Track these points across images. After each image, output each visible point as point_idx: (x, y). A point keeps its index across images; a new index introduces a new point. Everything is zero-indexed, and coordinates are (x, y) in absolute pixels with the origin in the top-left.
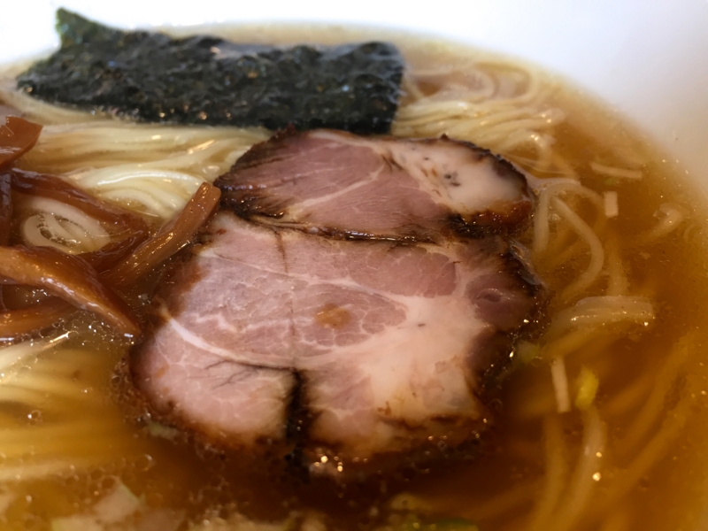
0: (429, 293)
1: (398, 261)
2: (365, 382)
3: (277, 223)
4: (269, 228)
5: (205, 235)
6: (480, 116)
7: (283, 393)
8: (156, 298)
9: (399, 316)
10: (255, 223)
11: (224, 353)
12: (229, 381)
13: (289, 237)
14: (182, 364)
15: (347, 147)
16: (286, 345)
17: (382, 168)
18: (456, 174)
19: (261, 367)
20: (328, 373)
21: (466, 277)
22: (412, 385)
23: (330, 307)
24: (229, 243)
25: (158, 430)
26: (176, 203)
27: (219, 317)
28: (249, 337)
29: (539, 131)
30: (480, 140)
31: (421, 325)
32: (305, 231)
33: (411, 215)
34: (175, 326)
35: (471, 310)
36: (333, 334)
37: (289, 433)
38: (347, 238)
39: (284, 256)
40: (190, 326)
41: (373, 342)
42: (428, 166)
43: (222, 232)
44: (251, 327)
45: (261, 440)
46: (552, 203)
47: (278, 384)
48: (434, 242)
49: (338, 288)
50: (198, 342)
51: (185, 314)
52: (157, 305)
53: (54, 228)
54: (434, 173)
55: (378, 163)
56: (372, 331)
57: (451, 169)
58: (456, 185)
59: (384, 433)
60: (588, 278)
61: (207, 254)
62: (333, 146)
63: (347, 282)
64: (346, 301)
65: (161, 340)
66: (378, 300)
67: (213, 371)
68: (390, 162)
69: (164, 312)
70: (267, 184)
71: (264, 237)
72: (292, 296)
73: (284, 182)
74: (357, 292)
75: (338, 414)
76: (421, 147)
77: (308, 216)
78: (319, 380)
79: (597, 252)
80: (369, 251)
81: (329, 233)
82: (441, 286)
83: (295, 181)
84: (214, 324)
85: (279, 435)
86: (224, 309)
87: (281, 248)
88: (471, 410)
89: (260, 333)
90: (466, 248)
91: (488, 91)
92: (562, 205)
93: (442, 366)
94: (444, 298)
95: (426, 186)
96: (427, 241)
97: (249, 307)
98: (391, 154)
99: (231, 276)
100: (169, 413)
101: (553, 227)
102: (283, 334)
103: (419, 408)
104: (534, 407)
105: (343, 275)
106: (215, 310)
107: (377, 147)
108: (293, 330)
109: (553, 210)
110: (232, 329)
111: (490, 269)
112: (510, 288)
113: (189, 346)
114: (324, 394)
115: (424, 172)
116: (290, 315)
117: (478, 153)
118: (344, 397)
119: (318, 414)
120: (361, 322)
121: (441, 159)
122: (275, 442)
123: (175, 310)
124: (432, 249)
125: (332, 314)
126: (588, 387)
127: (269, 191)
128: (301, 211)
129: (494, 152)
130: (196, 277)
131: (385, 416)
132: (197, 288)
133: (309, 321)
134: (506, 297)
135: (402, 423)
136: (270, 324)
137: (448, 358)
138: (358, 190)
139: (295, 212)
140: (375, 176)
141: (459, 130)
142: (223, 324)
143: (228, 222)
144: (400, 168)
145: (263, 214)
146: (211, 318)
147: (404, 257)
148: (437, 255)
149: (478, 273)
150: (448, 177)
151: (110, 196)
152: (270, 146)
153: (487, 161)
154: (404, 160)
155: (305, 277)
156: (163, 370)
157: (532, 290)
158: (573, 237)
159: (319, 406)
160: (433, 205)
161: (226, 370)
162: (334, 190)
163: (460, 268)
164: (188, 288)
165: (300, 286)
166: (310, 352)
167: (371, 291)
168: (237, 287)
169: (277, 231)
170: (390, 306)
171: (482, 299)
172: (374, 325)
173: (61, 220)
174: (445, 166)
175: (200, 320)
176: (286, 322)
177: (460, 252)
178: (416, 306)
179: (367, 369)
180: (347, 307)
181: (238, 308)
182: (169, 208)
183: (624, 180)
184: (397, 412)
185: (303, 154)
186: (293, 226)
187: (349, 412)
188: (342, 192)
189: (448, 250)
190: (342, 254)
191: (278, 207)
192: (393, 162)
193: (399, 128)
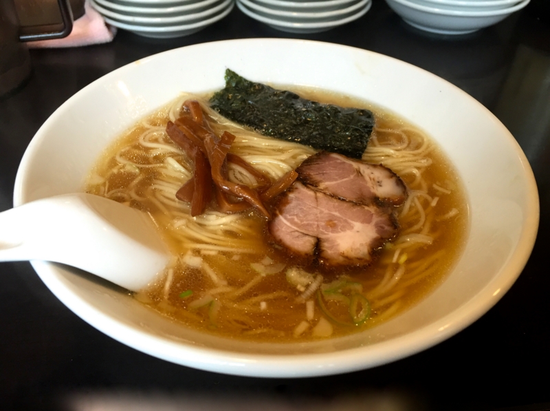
0: (363, 222)
1: (355, 210)
2: (338, 245)
3: (315, 189)
4: (313, 190)
5: (291, 189)
6: (397, 157)
7: (313, 243)
8: (275, 208)
9: (352, 228)
10: (308, 187)
11: (296, 228)
12: (298, 237)
13: (319, 195)
14: (283, 229)
15: (344, 163)
16: (315, 230)
17: (355, 174)
18: (381, 182)
19: (307, 235)
20: (327, 240)
21: (375, 219)
22: (352, 249)
23: (331, 221)
24: (299, 193)
25: (277, 246)
26: (280, 174)
27: (295, 217)
28: (304, 225)
29: (418, 168)
30: (394, 168)
31: (358, 232)
32: (325, 193)
33: (362, 194)
34: (281, 217)
35: (374, 230)
36: (330, 229)
37: (314, 254)
38: (339, 199)
39: (317, 201)
40: (286, 218)
41: (342, 234)
42: (372, 176)
43: (296, 188)
44: (305, 222)
45: (306, 254)
46: (413, 199)
47: (313, 241)
48: (368, 205)
49: (334, 215)
50: (288, 224)
51: (284, 214)
52: (275, 210)
53: (239, 176)
54: (374, 179)
55: (354, 172)
56: (342, 231)
57: (380, 179)
58: (381, 186)
59: (341, 259)
60: (416, 227)
61: (291, 195)
62: (339, 161)
63: (337, 214)
64: (335, 220)
65: (277, 221)
66: (346, 221)
67: (293, 233)
68: (359, 172)
69: (278, 212)
70: (314, 174)
71: (311, 193)
72: (319, 215)
73: (320, 173)
74: (340, 218)
75: (329, 251)
76: (371, 168)
77: (326, 188)
78: (324, 242)
79: (423, 219)
80: (345, 205)
81: (333, 196)
82: (367, 220)
83: (323, 174)
84: (293, 219)
85: (312, 254)
86: (297, 215)
87: (316, 198)
88: (368, 258)
89: (308, 225)
90: (378, 210)
91: (405, 145)
92: (416, 200)
93: (361, 245)
94: (367, 225)
95: (370, 184)
96: (366, 205)
97: (305, 216)
98: (359, 169)
99: (299, 205)
100: (280, 242)
101: (411, 207)
102: (315, 226)
103: (353, 254)
104: (386, 261)
105: (336, 211)
106: (294, 215)
107: (355, 165)
108: (318, 226)
109: (413, 201)
110: (299, 222)
111: (384, 218)
112: (389, 225)
113: (286, 224)
114: (325, 246)
115: (370, 178)
116: (317, 221)
117: (392, 173)
118: (331, 248)
119: (323, 251)
120: (339, 227)
121: (378, 174)
122: (310, 256)
123: (281, 212)
124: (366, 208)
125: (331, 223)
126: (404, 258)
127: (314, 176)
128: (324, 186)
129: (398, 175)
130: (287, 203)
131: (342, 255)
132: (288, 207)
133: (323, 224)
134: (387, 228)
135: (347, 257)
136: (311, 222)
137: (364, 243)
138: (345, 181)
139: (322, 186)
140: (352, 177)
141: (388, 162)
142: (296, 220)
143: (299, 185)
144: (362, 175)
145: (311, 185)
146: (292, 217)
147: (356, 209)
148: (368, 210)
149: (380, 219)
150: (378, 182)
151: (257, 167)
152: (315, 157)
153: (394, 179)
154: (364, 172)
155: (323, 210)
156: (278, 230)
157: (396, 227)
158: (417, 212)
159: (324, 249)
160: (370, 192)
161: (297, 234)
162: (336, 180)
163: (374, 216)
164: (285, 206)
165: (321, 212)
166: (323, 233)
167: (344, 218)
168: (301, 209)
169: (315, 192)
170: (349, 224)
171: (379, 228)
172: (343, 229)
173: (241, 173)
174: (378, 178)
175: (289, 217)
176: (316, 223)
177: (376, 211)
178: (357, 225)
179: (339, 241)
180: (336, 222)
181: (301, 215)
182: (278, 176)
183: (443, 194)
184: (346, 254)
185: (327, 163)
186: (320, 191)
187: (332, 252)
188: (339, 181)
189: (372, 209)
190: (337, 204)
191: (316, 183)
192: (360, 172)
193: (365, 156)
